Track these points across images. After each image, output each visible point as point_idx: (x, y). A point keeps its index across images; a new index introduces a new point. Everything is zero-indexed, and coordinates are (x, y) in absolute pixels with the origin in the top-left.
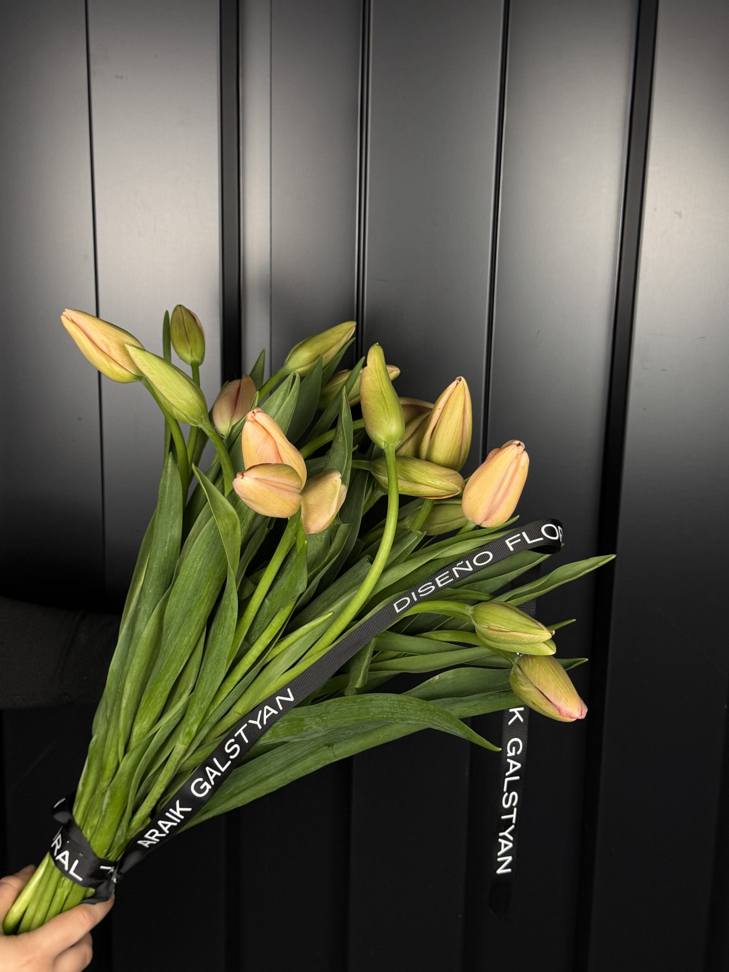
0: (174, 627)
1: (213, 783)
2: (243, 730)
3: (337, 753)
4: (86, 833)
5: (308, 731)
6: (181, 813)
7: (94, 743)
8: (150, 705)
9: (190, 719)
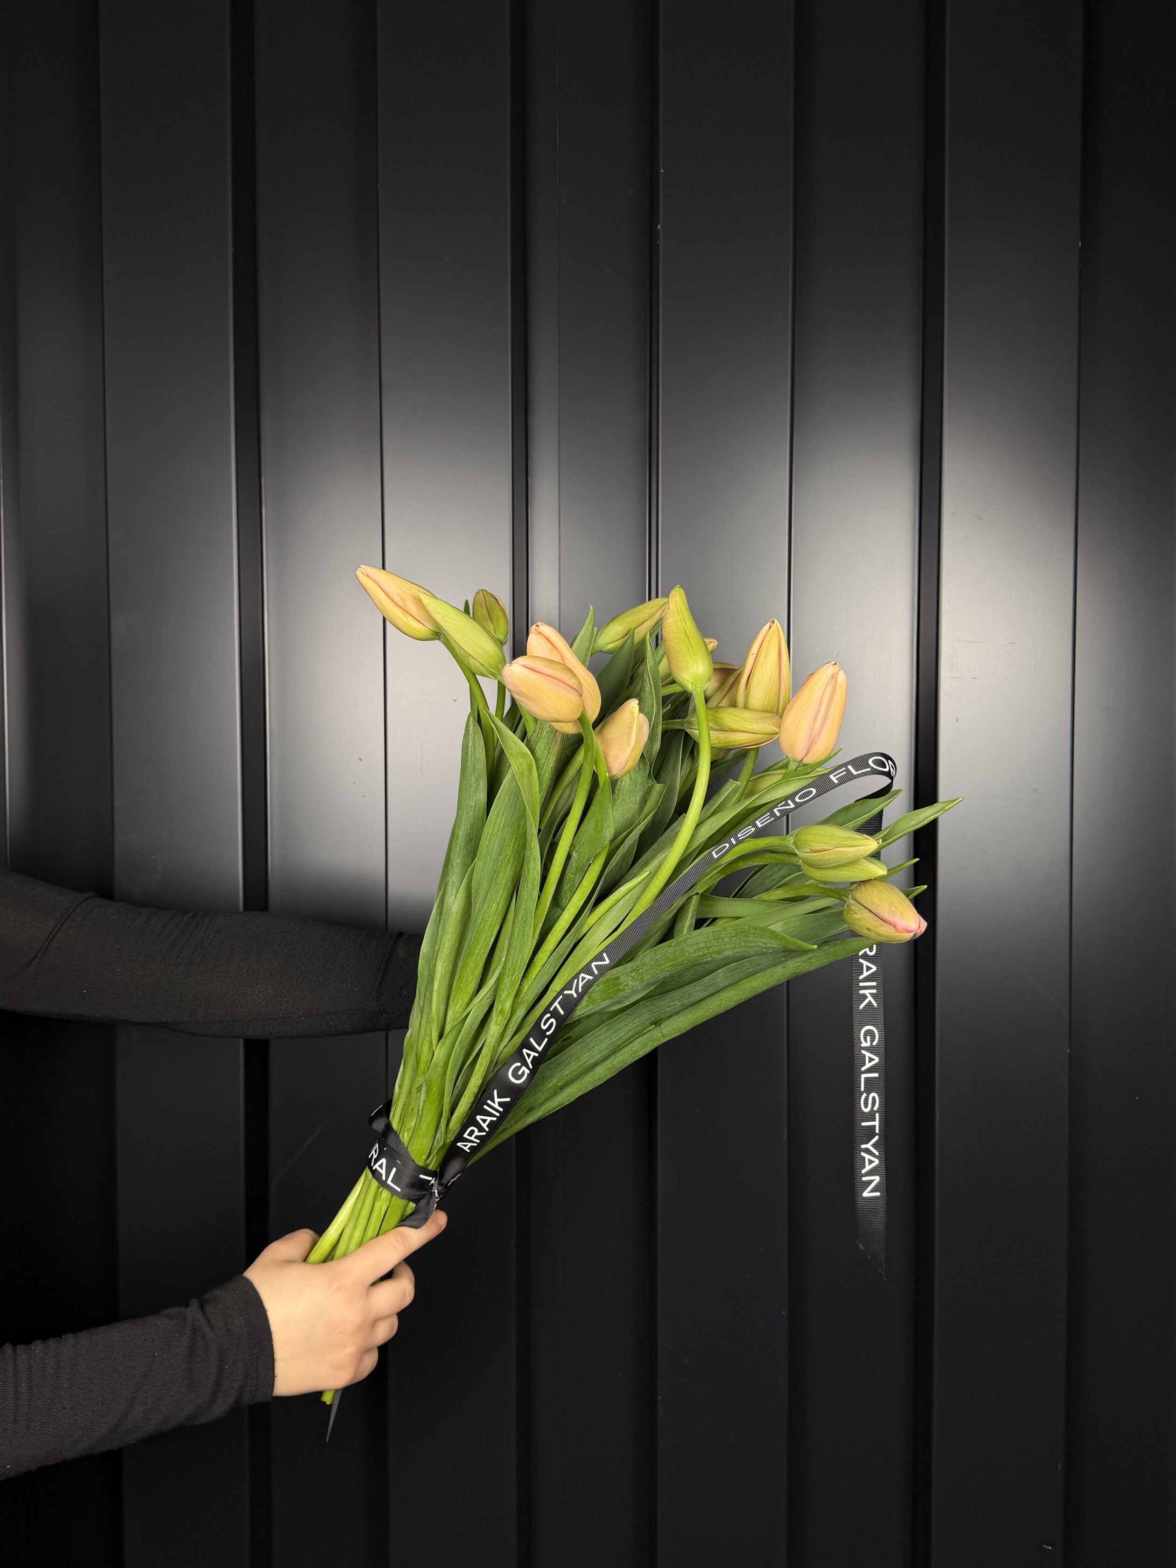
0: (482, 893)
1: (531, 1067)
2: (559, 1003)
3: (665, 1032)
4: (403, 1137)
5: (624, 990)
6: (500, 1104)
7: (409, 1038)
8: (462, 985)
9: (502, 995)
